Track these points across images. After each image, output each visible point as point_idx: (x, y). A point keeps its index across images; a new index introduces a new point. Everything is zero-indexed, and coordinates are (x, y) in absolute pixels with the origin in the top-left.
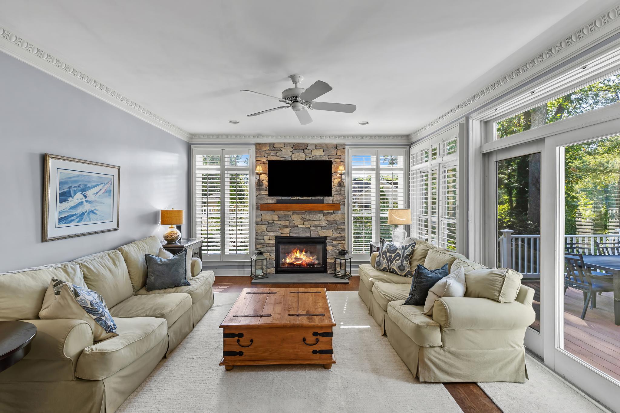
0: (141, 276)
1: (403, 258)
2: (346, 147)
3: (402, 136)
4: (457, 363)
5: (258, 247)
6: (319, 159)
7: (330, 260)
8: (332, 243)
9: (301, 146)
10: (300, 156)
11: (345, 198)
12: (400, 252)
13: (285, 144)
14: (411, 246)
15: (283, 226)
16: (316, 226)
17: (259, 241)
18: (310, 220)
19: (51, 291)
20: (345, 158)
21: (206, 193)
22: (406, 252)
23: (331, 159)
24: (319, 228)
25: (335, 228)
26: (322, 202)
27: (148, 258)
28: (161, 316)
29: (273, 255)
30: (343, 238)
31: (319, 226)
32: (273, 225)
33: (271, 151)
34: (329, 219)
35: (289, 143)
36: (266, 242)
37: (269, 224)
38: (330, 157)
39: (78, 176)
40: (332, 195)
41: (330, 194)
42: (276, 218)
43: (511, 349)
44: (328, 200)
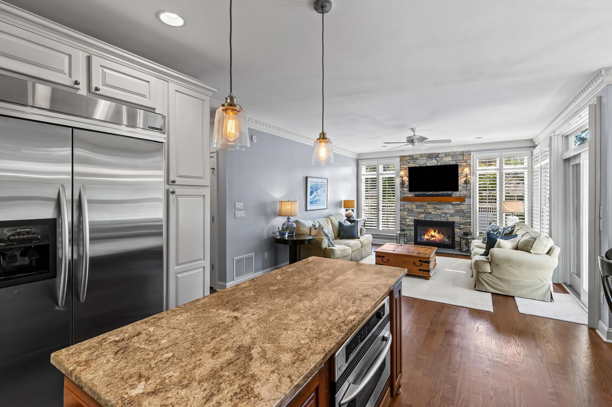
0: (337, 231)
1: (502, 235)
2: (472, 153)
3: (526, 141)
4: (501, 283)
5: (401, 226)
6: (448, 164)
7: (457, 239)
8: (459, 226)
9: (434, 156)
10: (433, 163)
11: (470, 193)
12: (501, 231)
13: (421, 155)
14: (511, 228)
15: (419, 212)
16: (446, 214)
17: (402, 222)
18: (441, 209)
19: (313, 229)
20: (470, 161)
21: (367, 190)
22: (505, 231)
23: (458, 163)
24: (448, 215)
25: (462, 215)
26: (450, 195)
27: (340, 224)
28: (349, 246)
29: (413, 233)
30: (469, 224)
31: (448, 213)
32: (412, 211)
33: (411, 161)
34: (457, 209)
35: (424, 154)
36: (407, 223)
37: (410, 211)
38: (457, 161)
39: (315, 184)
40: (459, 190)
41: (457, 189)
42: (414, 207)
43: (539, 281)
44: (456, 194)
